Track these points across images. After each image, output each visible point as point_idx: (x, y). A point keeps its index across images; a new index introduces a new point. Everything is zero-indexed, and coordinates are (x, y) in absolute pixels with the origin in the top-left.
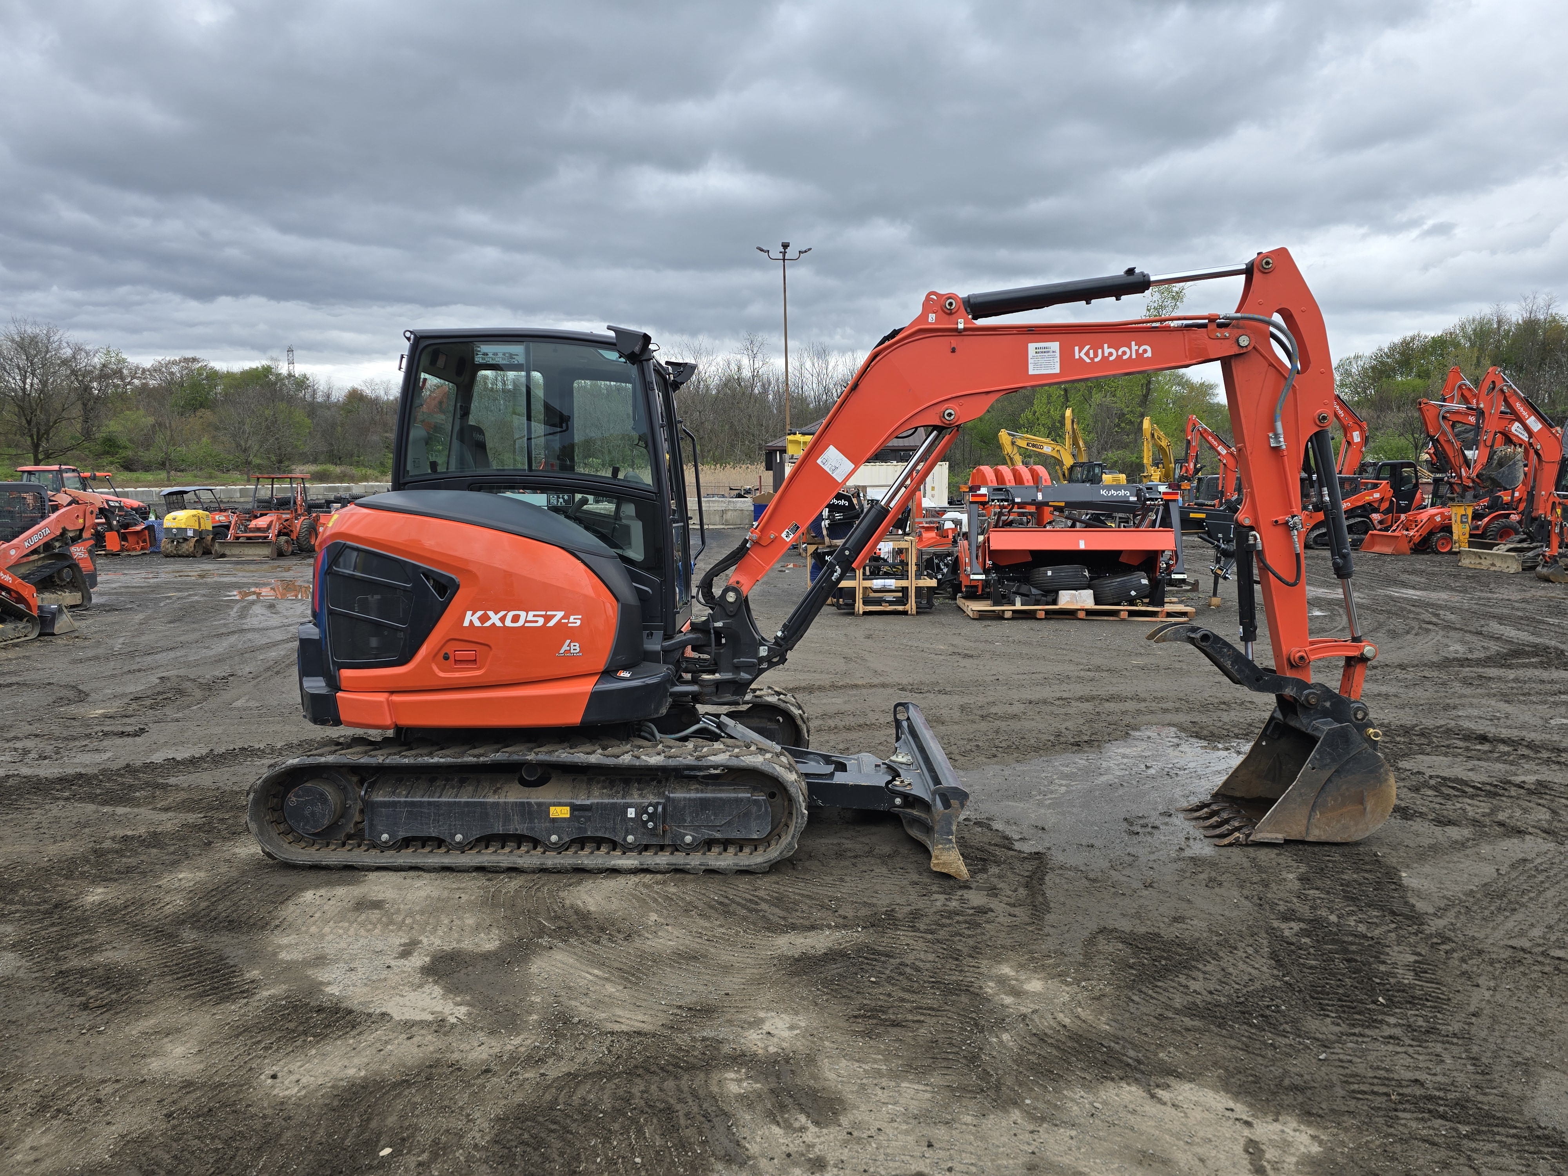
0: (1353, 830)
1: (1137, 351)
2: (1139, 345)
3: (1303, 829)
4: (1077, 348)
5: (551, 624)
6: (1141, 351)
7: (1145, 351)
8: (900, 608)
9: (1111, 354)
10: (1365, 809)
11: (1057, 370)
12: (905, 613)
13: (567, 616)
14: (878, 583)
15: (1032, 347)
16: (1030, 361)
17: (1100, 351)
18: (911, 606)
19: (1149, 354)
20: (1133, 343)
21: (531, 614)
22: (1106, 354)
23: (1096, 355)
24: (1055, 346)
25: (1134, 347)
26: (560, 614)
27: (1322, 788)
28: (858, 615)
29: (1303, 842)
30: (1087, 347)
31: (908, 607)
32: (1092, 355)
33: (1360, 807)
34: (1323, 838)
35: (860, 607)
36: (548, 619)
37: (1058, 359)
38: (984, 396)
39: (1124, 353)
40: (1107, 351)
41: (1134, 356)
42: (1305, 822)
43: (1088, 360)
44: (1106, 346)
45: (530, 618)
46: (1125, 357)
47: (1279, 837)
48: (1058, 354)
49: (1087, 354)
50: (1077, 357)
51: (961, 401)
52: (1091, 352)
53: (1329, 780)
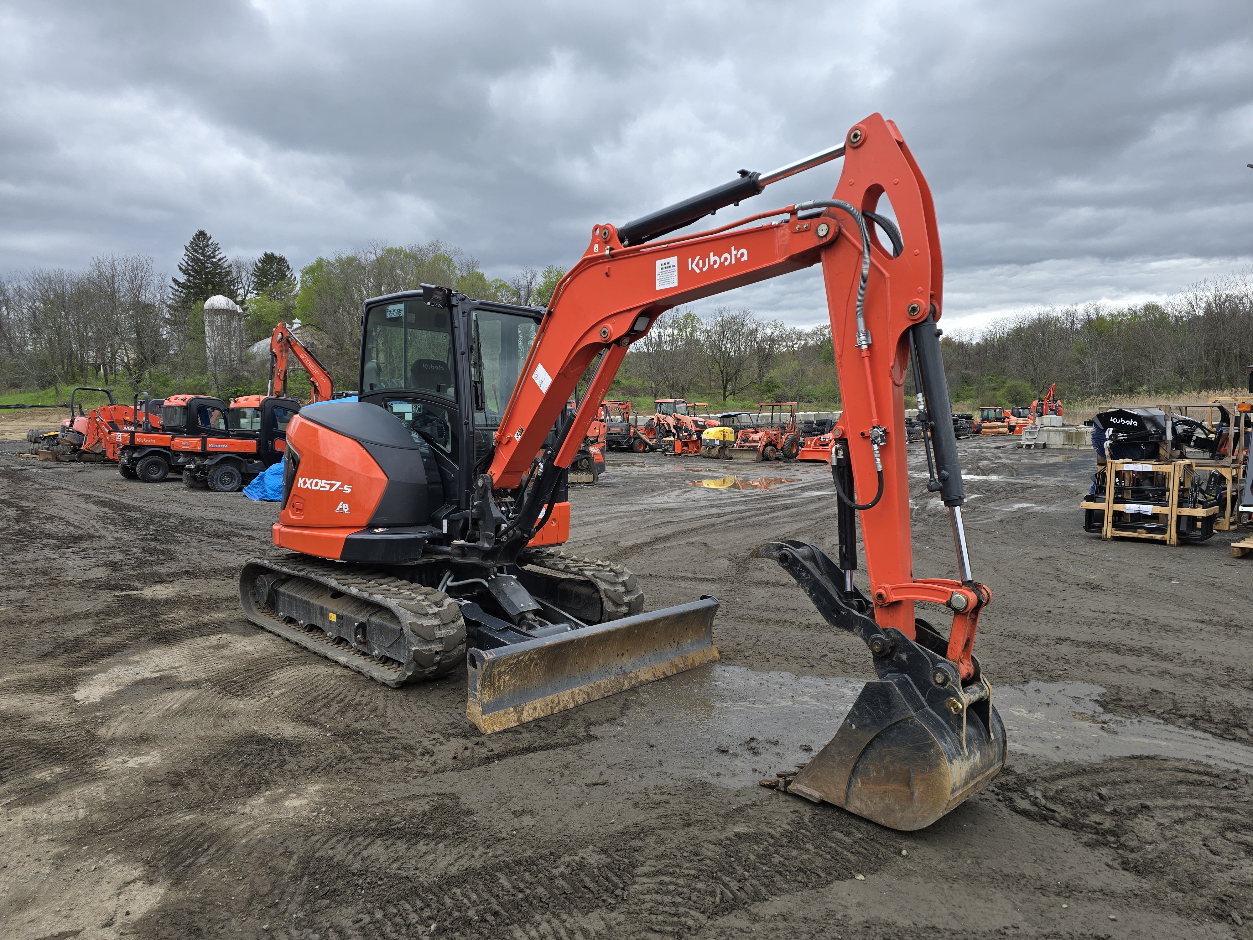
0: (899, 815)
1: (736, 255)
2: (737, 249)
3: (842, 794)
4: (690, 260)
5: (333, 490)
6: (739, 256)
7: (742, 255)
8: (1158, 537)
9: (715, 262)
10: (912, 794)
11: (676, 284)
12: (1163, 542)
13: (342, 486)
14: (1130, 508)
15: (658, 263)
16: (657, 277)
17: (707, 260)
18: (1171, 535)
19: (745, 258)
20: (733, 248)
21: (324, 481)
22: (712, 263)
23: (704, 265)
24: (674, 260)
25: (734, 252)
26: (339, 484)
27: (864, 752)
28: (1106, 539)
29: (841, 810)
30: (698, 258)
31: (1166, 537)
32: (701, 266)
33: (906, 789)
34: (865, 813)
35: (1108, 530)
36: (332, 486)
37: (676, 273)
38: (627, 314)
39: (726, 259)
40: (712, 259)
41: (733, 262)
42: (844, 787)
43: (698, 271)
44: (711, 254)
45: (323, 485)
46: (726, 264)
47: (816, 795)
48: (676, 268)
49: (697, 265)
50: (690, 269)
51: (614, 320)
52: (701, 262)
53: (870, 744)
